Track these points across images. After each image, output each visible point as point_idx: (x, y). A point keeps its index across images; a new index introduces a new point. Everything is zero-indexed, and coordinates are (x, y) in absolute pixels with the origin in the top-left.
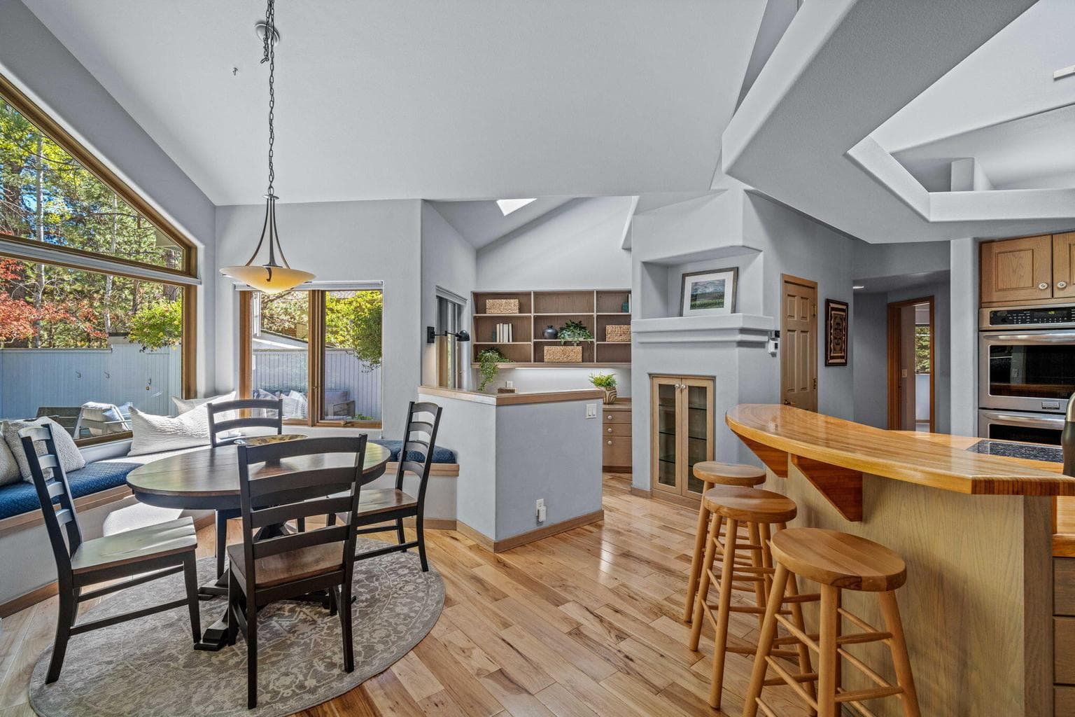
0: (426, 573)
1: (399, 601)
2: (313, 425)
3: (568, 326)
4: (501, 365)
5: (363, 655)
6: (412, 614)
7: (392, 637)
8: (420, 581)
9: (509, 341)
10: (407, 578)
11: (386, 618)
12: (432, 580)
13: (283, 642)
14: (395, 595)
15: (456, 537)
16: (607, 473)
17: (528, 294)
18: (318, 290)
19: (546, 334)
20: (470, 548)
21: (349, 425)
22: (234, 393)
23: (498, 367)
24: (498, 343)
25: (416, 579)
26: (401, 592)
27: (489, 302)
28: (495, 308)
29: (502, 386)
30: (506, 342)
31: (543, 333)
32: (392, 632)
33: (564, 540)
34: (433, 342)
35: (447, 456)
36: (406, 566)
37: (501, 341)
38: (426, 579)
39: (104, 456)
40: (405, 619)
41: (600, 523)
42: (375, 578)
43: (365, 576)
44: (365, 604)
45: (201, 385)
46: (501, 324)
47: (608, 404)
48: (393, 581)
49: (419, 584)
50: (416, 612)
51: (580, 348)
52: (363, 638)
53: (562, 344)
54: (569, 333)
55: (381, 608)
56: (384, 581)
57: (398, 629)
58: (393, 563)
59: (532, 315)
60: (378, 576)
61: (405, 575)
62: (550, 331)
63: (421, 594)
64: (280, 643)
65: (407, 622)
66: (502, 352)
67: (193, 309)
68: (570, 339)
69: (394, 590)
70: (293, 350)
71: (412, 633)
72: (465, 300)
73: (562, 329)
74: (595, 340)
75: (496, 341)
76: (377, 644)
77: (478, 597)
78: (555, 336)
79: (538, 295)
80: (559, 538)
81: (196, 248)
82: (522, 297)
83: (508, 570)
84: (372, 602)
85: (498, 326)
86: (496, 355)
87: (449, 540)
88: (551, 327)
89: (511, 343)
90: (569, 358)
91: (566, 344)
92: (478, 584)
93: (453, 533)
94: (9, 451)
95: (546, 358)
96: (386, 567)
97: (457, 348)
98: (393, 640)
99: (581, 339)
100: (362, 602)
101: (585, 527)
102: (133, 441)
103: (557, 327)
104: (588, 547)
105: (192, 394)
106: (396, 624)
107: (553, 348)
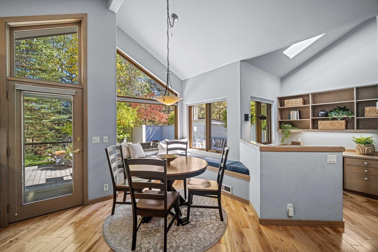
0: (221, 222)
1: (203, 230)
2: (207, 151)
3: (335, 109)
4: (292, 131)
5: (174, 249)
6: (203, 240)
7: (188, 247)
8: (217, 224)
9: (297, 119)
10: (213, 221)
11: (192, 236)
12: (222, 226)
13: (158, 229)
14: (203, 227)
15: (247, 209)
16: (364, 197)
17: (308, 95)
18: (208, 103)
19: (320, 115)
20: (249, 217)
21: (217, 152)
22: (187, 139)
23: (291, 131)
24: (291, 120)
25: (216, 223)
26: (206, 227)
27: (286, 101)
28: (288, 104)
29: (295, 140)
30: (296, 119)
31: (318, 114)
32: (190, 244)
33: (305, 231)
34: (248, 120)
35: (245, 171)
36: (216, 215)
37: (293, 119)
38: (219, 225)
39: (152, 154)
40: (198, 241)
41: (340, 229)
42: (202, 216)
43: (199, 214)
44: (191, 226)
45: (179, 136)
46: (293, 111)
47: (367, 155)
48: (207, 220)
49: (215, 226)
50: (205, 239)
51: (344, 121)
52: (179, 241)
53: (330, 119)
54: (335, 113)
55: (194, 230)
56: (204, 219)
57: (193, 244)
58: (213, 212)
59: (310, 105)
60: (204, 215)
61: (213, 219)
62: (322, 113)
63: (212, 231)
64: (157, 229)
65: (198, 242)
66: (294, 124)
67: (177, 113)
68: (336, 117)
69: (205, 224)
70: (219, 125)
71: (196, 249)
72: (273, 101)
73: (331, 111)
74: (355, 116)
75: (290, 119)
76: (181, 246)
77: (236, 244)
78: (326, 115)
79: (314, 95)
80: (302, 229)
81: (177, 94)
82: (304, 98)
83: (260, 236)
84: (194, 226)
85: (291, 112)
86: (290, 126)
87: (243, 209)
88: (323, 111)
89: (298, 119)
90: (335, 127)
91: (334, 119)
92: (240, 238)
93: (247, 207)
94: (128, 151)
95: (320, 127)
96: (209, 213)
97: (269, 123)
98: (188, 248)
99: (345, 116)
100: (191, 225)
101: (326, 228)
102: (159, 151)
103: (328, 110)
104: (321, 243)
105: (177, 139)
106: (194, 241)
107: (324, 122)
